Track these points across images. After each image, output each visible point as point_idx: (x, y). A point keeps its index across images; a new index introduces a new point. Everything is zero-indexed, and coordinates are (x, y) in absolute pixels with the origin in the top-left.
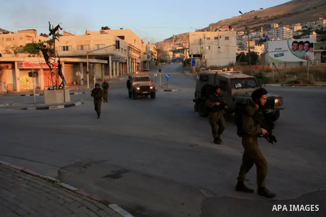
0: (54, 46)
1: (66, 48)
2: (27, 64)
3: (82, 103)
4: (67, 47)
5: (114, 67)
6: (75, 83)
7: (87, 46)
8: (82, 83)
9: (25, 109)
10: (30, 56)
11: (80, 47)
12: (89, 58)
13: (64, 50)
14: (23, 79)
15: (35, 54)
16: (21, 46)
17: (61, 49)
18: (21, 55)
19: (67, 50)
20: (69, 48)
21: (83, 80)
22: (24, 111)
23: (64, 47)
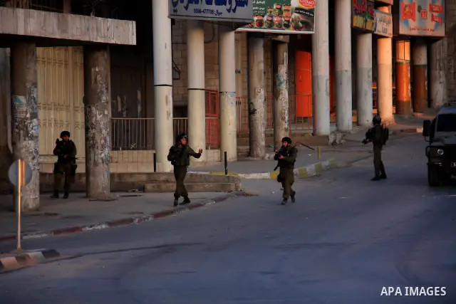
5: (197, 76)
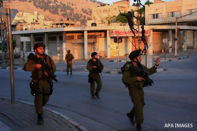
0: (144, 14)
1: (155, 16)
2: (117, 32)
3: (165, 70)
4: (157, 15)
6: (163, 51)
7: (179, 13)
8: (170, 50)
9: (108, 73)
10: (121, 25)
11: (170, 14)
12: (178, 25)
13: (154, 18)
14: (113, 46)
15: (126, 23)
16: (114, 16)
17: (151, 16)
18: (113, 24)
19: (157, 17)
20: (159, 15)
21: (171, 47)
22: (107, 75)
23: (154, 15)
